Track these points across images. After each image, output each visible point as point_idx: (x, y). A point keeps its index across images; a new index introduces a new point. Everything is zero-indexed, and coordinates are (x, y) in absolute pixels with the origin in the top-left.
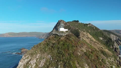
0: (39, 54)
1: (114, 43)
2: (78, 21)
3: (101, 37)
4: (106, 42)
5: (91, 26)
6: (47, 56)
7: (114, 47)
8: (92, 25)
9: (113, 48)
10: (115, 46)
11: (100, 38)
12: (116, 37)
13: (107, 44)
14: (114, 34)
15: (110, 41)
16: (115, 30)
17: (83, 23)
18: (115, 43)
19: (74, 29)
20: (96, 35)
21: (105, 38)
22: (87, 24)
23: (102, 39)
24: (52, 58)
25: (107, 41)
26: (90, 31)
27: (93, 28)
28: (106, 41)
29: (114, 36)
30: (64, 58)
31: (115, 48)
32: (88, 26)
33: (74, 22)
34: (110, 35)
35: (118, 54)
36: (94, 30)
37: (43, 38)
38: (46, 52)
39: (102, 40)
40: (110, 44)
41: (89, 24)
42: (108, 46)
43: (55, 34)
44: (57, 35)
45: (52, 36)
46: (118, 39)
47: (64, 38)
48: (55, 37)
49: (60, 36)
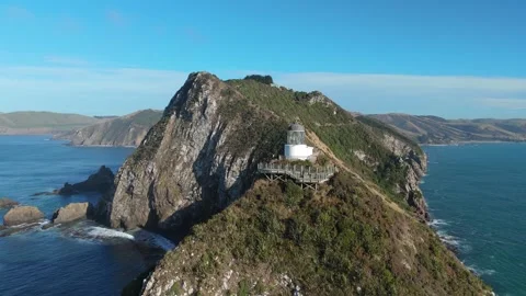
0: (232, 268)
1: (405, 175)
2: (268, 80)
3: (358, 148)
4: (379, 167)
5: (321, 104)
6: (271, 280)
7: (407, 187)
8: (326, 99)
9: (403, 194)
10: (410, 184)
11: (356, 153)
12: (403, 144)
13: (383, 176)
14: (392, 132)
15: (393, 164)
16: (389, 116)
17: (291, 90)
18: (409, 175)
19: (267, 117)
20: (342, 143)
21: (374, 155)
22: (306, 96)
23: (366, 158)
24: (298, 288)
25: (383, 166)
26: (319, 125)
27: (329, 112)
28: (377, 163)
29: (397, 142)
30: (359, 289)
31: (412, 195)
32: (312, 101)
33: (256, 85)
34: (384, 138)
35: (423, 216)
36: (333, 120)
37: (88, 142)
38: (261, 259)
39: (363, 161)
40: (391, 179)
41: (315, 94)
42: (386, 186)
43: (279, 175)
44: (289, 177)
45: (263, 181)
46: (411, 153)
47: (324, 193)
48: (284, 187)
49: (305, 186)
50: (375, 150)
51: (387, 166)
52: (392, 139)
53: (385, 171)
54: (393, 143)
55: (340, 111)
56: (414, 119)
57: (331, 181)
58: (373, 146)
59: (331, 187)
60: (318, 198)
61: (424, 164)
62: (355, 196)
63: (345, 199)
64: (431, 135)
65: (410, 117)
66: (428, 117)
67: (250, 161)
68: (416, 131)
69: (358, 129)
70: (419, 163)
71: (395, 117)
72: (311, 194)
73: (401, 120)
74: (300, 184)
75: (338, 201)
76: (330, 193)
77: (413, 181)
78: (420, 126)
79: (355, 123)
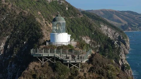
1: (119, 53)
3: (85, 35)
4: (100, 48)
10: (122, 60)
11: (84, 39)
12: (114, 31)
14: (106, 23)
15: (110, 46)
16: (101, 11)
18: (121, 53)
23: (91, 42)
25: (103, 48)
28: (99, 46)
29: (109, 29)
31: (123, 67)
34: (100, 27)
39: (89, 45)
43: (49, 57)
44: (57, 59)
45: (36, 63)
46: (119, 37)
47: (86, 70)
48: (54, 67)
49: (70, 66)
50: (97, 36)
51: (106, 47)
52: (106, 28)
53: (104, 51)
54: (107, 30)
55: (71, 7)
56: (118, 13)
57: (90, 61)
58: (95, 33)
59: (91, 65)
60: (82, 74)
61: (128, 45)
62: (110, 72)
63: (102, 74)
64: (130, 25)
65: (115, 11)
66: (127, 12)
67: (5, 47)
68: (120, 22)
69: (84, 21)
70: (125, 44)
71: (105, 12)
72: (76, 72)
73: (110, 14)
74: (67, 64)
75: (97, 76)
76: (91, 70)
77: (124, 57)
78: (122, 18)
79: (82, 16)
